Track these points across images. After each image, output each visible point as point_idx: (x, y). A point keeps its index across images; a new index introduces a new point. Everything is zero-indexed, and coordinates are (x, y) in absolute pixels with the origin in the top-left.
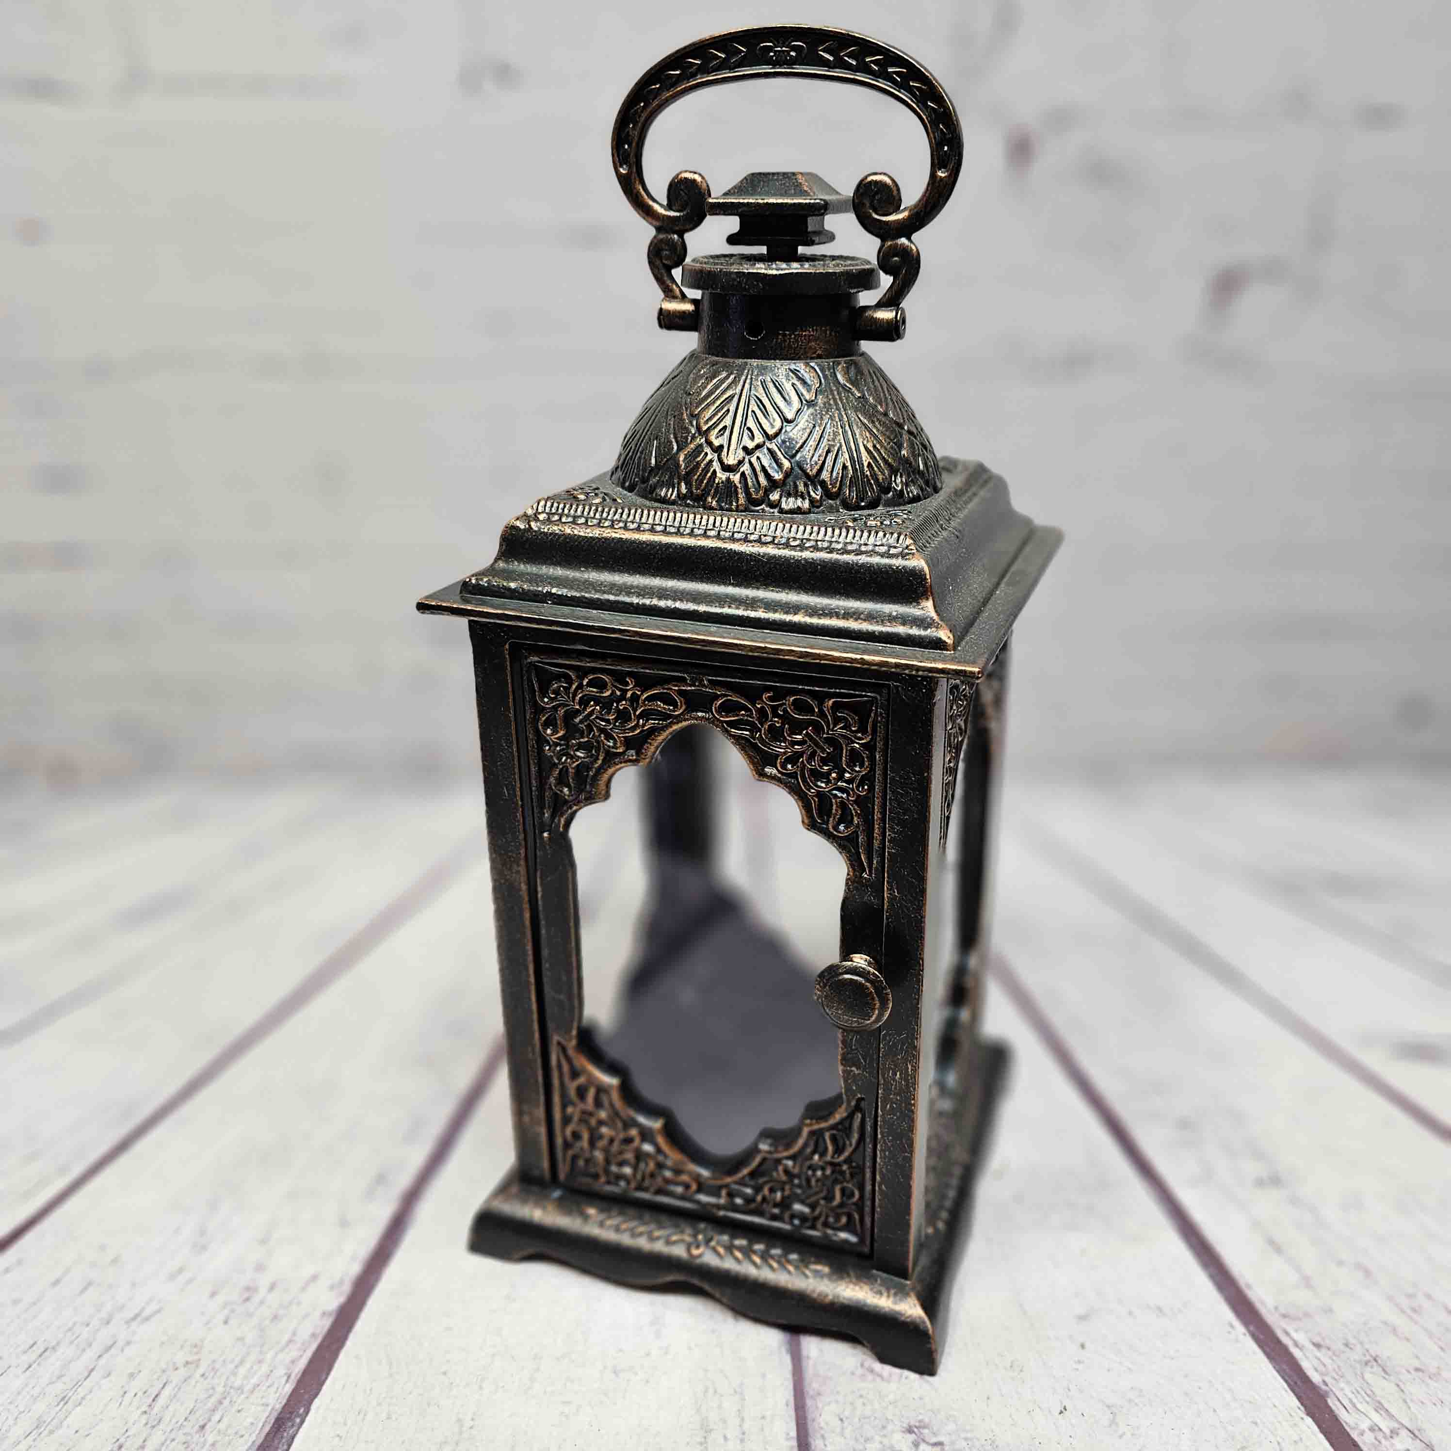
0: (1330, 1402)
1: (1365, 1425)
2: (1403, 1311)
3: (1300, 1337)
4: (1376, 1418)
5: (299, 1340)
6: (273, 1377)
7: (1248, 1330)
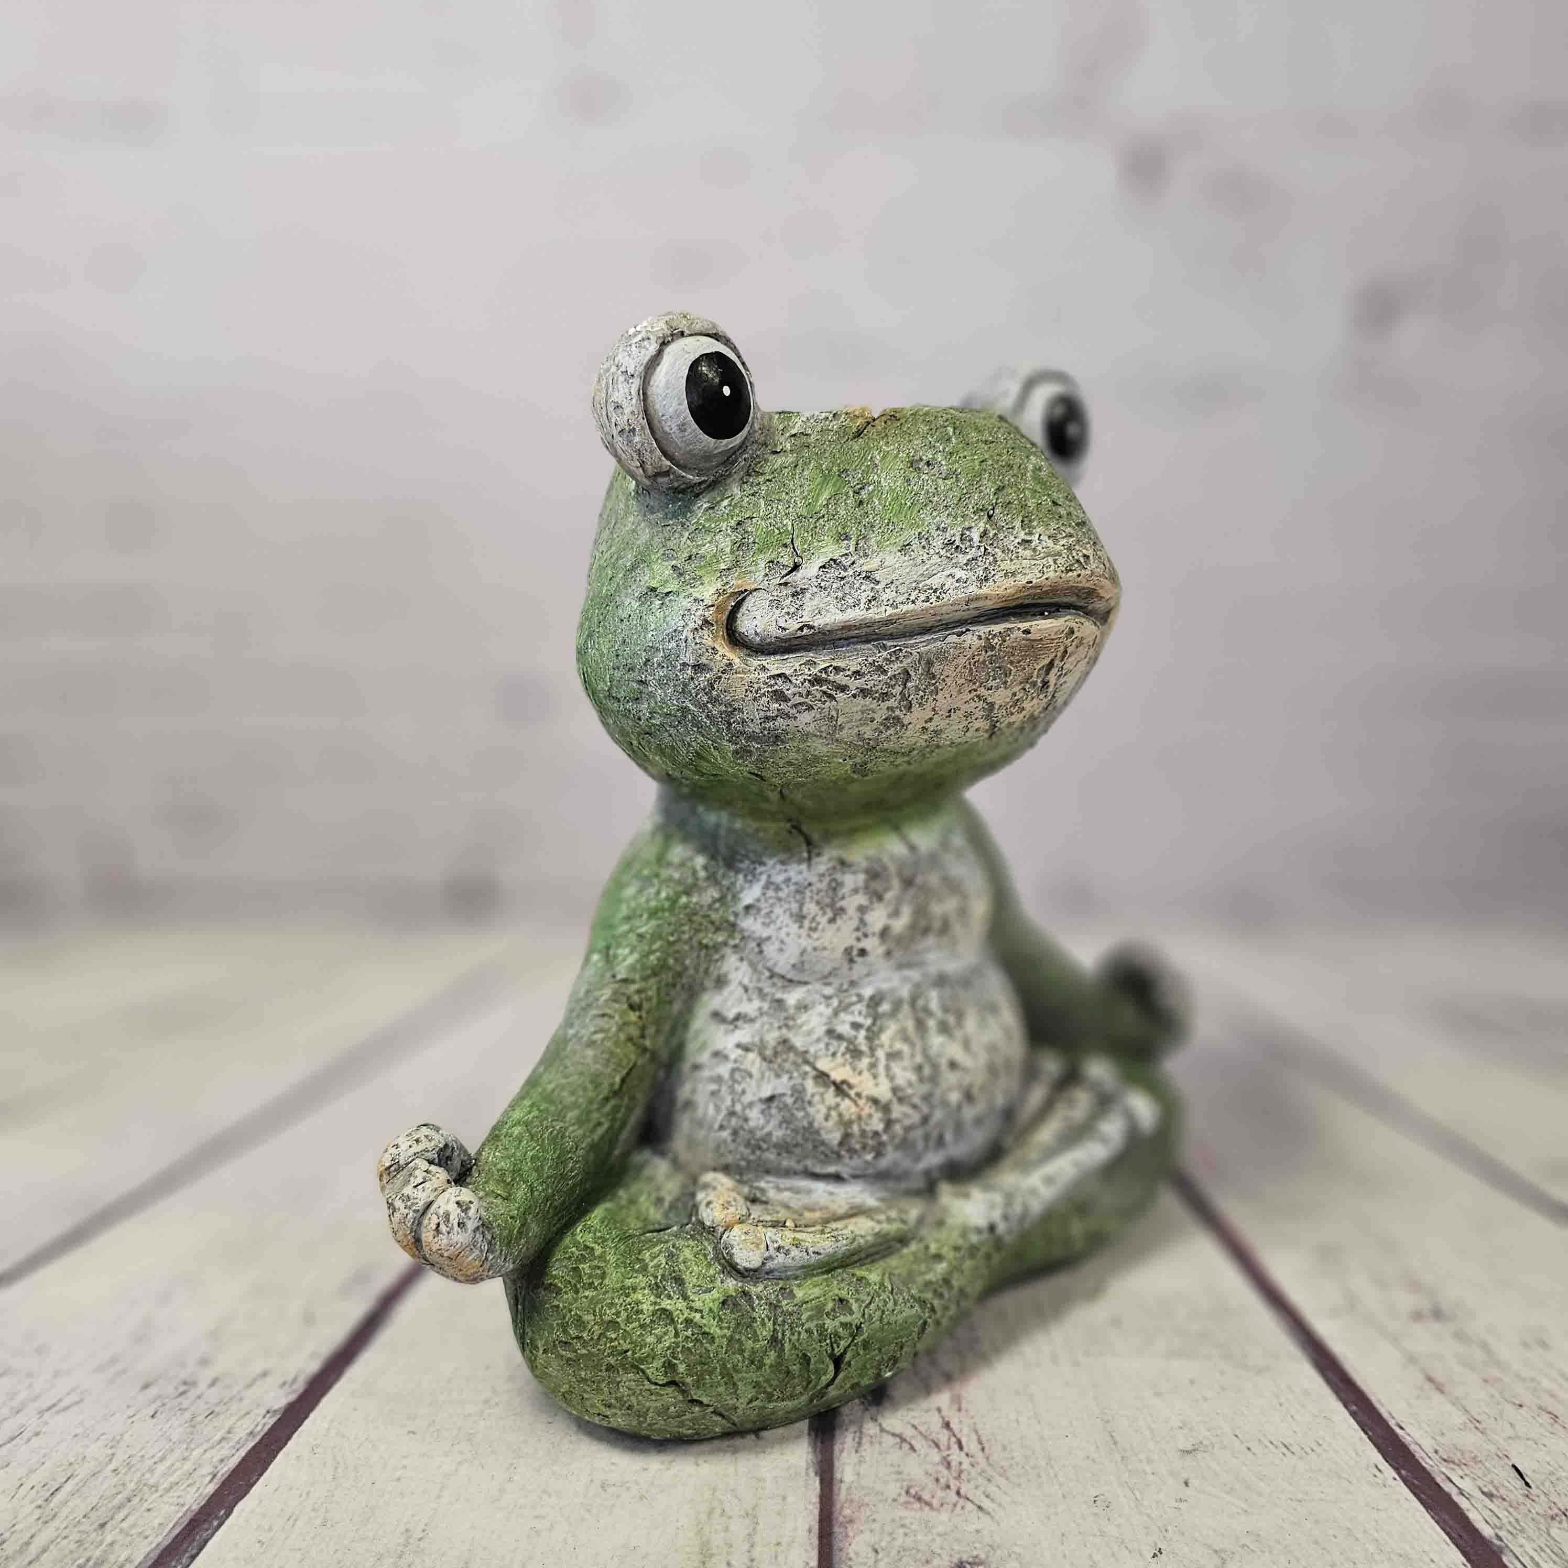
0: (1505, 1559)
3: (1467, 1486)
5: (235, 1437)
6: (195, 1475)
7: (1399, 1474)
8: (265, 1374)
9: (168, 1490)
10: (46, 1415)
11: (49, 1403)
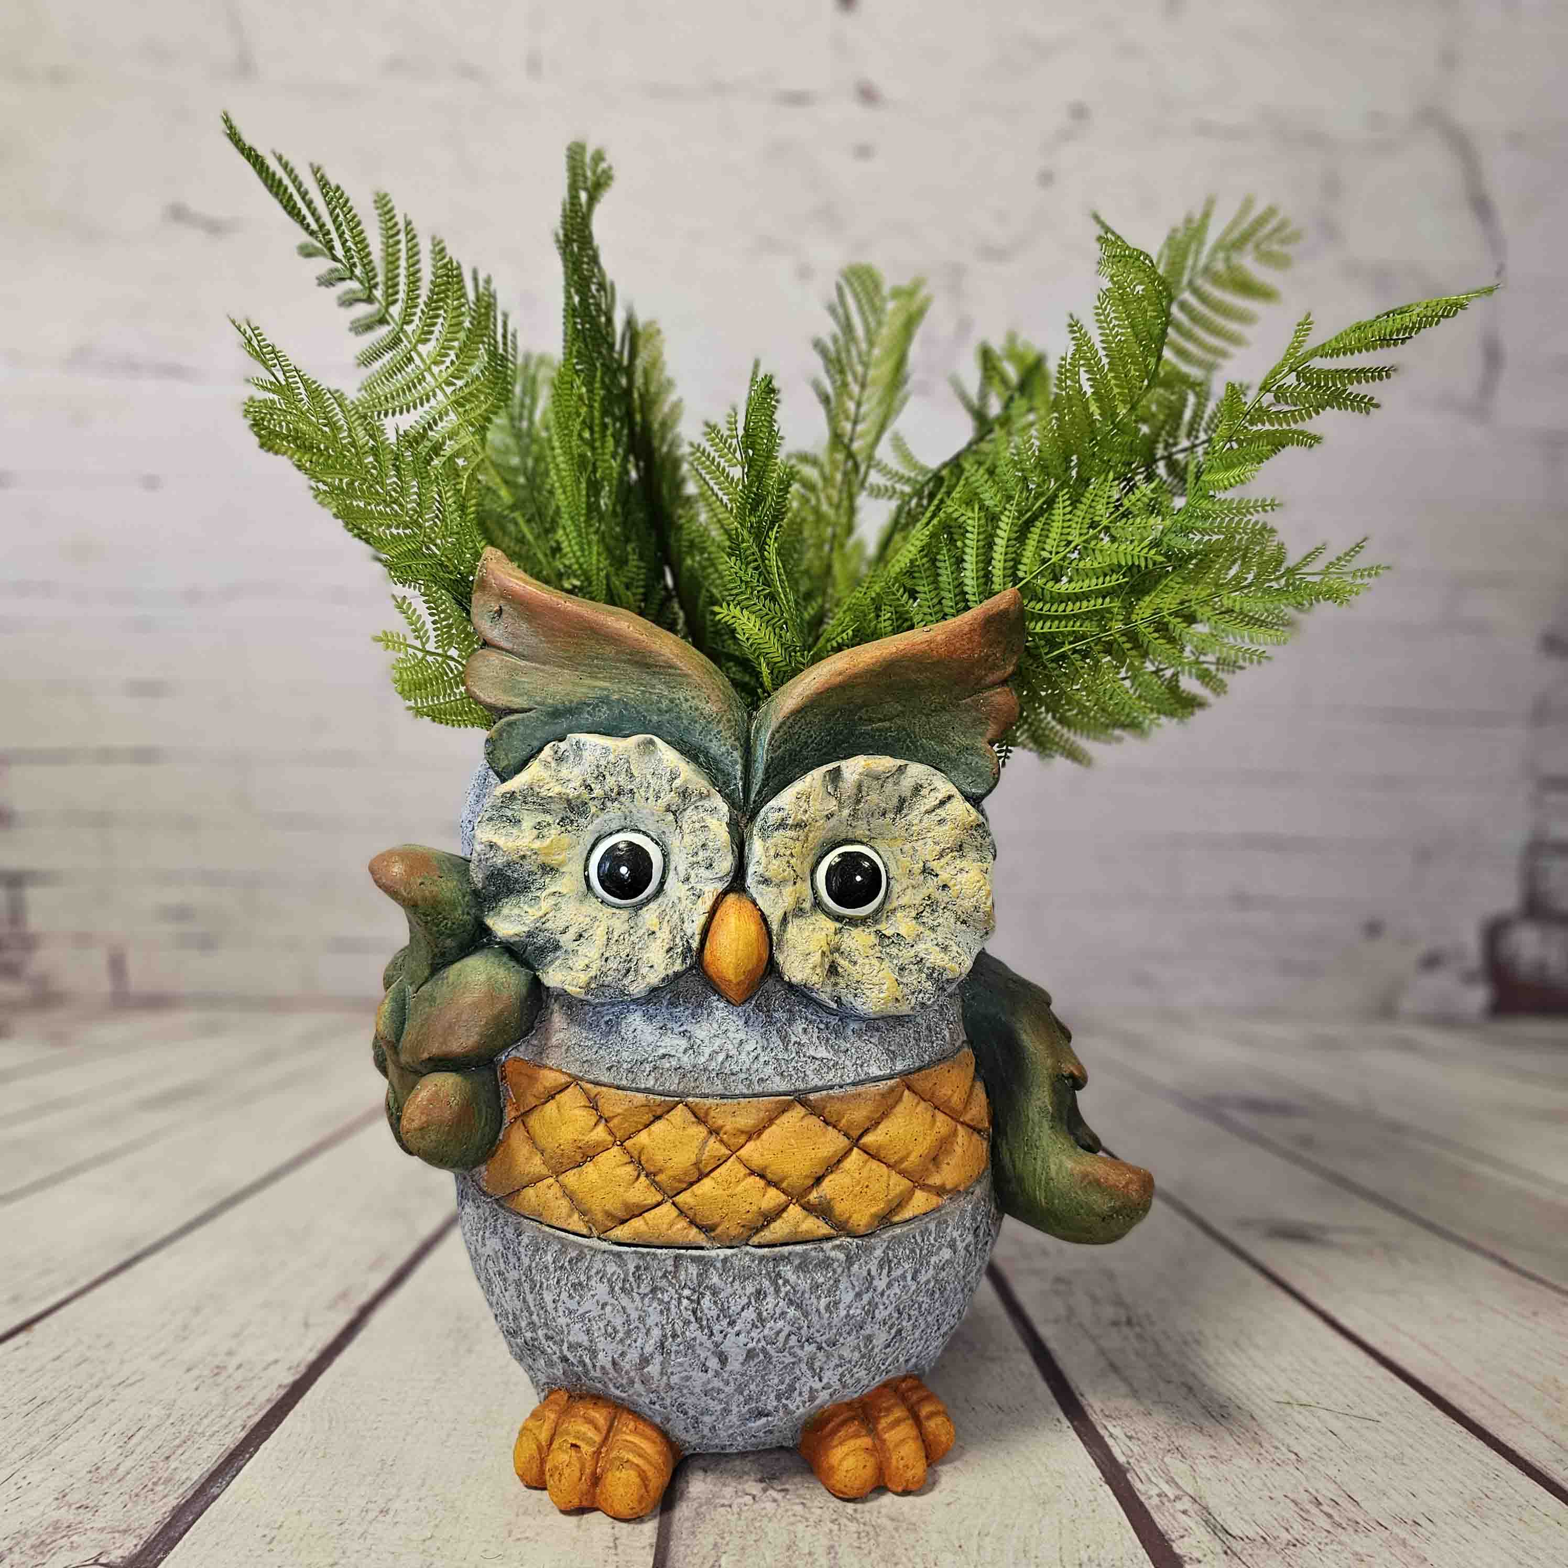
0: (1129, 1476)
1: (1154, 1491)
2: (1213, 1417)
3: (1117, 1432)
4: (1166, 1488)
5: (257, 1403)
6: (231, 1427)
7: (1071, 1422)
8: (276, 1362)
9: (212, 1436)
10: (119, 1389)
11: (118, 1381)
